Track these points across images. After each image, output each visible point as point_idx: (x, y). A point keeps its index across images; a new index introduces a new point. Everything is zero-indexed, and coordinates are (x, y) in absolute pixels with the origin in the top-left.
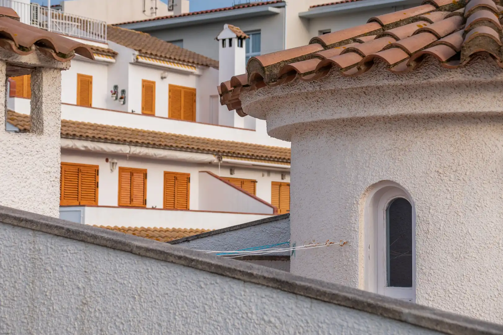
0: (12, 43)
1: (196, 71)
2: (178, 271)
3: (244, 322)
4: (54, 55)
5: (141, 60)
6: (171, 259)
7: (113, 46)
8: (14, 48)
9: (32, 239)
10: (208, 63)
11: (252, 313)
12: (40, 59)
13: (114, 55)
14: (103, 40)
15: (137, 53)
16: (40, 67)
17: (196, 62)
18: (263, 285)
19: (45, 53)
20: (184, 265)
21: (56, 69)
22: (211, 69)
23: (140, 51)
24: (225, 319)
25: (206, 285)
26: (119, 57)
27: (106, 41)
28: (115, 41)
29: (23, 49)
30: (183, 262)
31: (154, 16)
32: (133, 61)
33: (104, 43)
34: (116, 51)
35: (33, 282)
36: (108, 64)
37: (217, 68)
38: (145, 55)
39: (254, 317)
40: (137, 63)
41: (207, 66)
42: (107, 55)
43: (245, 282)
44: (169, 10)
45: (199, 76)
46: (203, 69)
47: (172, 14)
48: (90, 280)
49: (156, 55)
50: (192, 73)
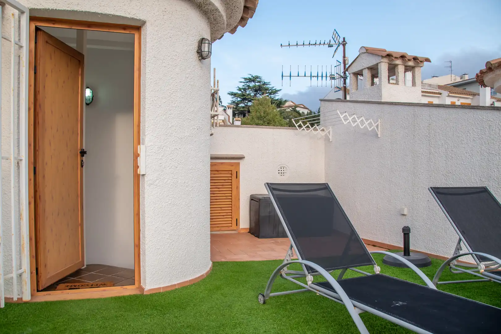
0: (406, 58)
1: (471, 97)
2: (459, 110)
3: (481, 122)
4: (419, 61)
5: (450, 95)
6: (456, 107)
7: (440, 91)
8: (407, 60)
9: (413, 108)
10: (475, 94)
11: (484, 119)
12: (414, 64)
13: (440, 94)
14: (436, 89)
15: (449, 92)
16: (415, 66)
17: (471, 94)
18: (487, 109)
19: (416, 62)
20: (461, 108)
21: (419, 66)
22: (477, 96)
23: (450, 92)
24: (475, 122)
25: (468, 113)
26: (442, 95)
27: (438, 90)
28: (441, 89)
29: (409, 60)
30: (461, 107)
31: (455, 82)
32: (447, 95)
33: (437, 90)
34: (441, 92)
35: (414, 121)
36: (439, 97)
37: (479, 95)
38: (452, 93)
39: (484, 120)
40: (449, 96)
41: (475, 95)
42: (438, 94)
43: (481, 109)
44: (461, 79)
45: (472, 99)
46: (473, 96)
47: (462, 80)
48: (431, 117)
49: (456, 93)
50: (469, 98)
